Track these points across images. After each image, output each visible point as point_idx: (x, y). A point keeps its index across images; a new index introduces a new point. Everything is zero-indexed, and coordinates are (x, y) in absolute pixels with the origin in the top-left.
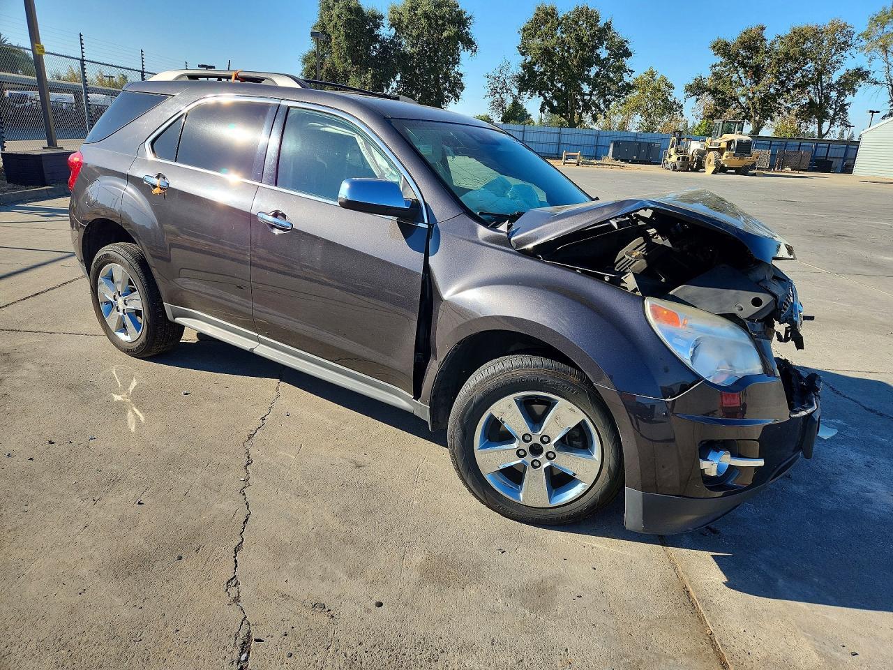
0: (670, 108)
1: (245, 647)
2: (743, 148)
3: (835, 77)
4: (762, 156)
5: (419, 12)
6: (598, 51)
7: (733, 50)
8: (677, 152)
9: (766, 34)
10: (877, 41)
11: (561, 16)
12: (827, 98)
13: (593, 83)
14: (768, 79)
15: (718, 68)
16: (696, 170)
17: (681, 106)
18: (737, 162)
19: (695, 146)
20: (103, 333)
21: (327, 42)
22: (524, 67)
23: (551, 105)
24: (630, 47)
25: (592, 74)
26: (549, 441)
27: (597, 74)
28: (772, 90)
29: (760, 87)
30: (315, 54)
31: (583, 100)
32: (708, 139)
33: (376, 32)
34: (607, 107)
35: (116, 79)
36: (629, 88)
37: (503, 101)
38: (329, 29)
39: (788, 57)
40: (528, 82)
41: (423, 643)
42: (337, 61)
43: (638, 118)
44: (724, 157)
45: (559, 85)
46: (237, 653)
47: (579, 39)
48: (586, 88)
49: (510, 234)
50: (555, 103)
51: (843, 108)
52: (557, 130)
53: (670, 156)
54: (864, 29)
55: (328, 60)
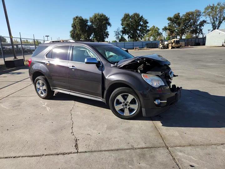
0: (160, 34)
1: (76, 141)
2: (177, 42)
3: (198, 23)
4: (183, 43)
5: (97, 18)
6: (140, 23)
7: (173, 19)
8: (162, 44)
9: (180, 15)
10: (207, 14)
11: (130, 15)
12: (197, 28)
13: (140, 31)
14: (182, 25)
15: (169, 24)
16: (167, 48)
17: (162, 34)
18: (177, 46)
19: (166, 43)
20: (38, 95)
21: (75, 28)
22: (123, 28)
23: (130, 36)
24: (148, 21)
25: (139, 28)
26: (128, 102)
27: (141, 28)
28: (183, 28)
29: (180, 27)
30: (73, 30)
31: (138, 35)
32: (169, 41)
33: (87, 24)
34: (144, 36)
35: (25, 41)
36: (149, 30)
37: (119, 37)
38: (76, 25)
39: (186, 20)
40: (124, 32)
41: (108, 138)
42: (78, 32)
43: (152, 37)
44: (173, 45)
45: (132, 32)
46: (75, 142)
47: (135, 20)
48: (138, 32)
49: (117, 65)
50: (131, 36)
51: (201, 30)
52: (132, 42)
53: (160, 46)
54: (204, 11)
55: (76, 32)
